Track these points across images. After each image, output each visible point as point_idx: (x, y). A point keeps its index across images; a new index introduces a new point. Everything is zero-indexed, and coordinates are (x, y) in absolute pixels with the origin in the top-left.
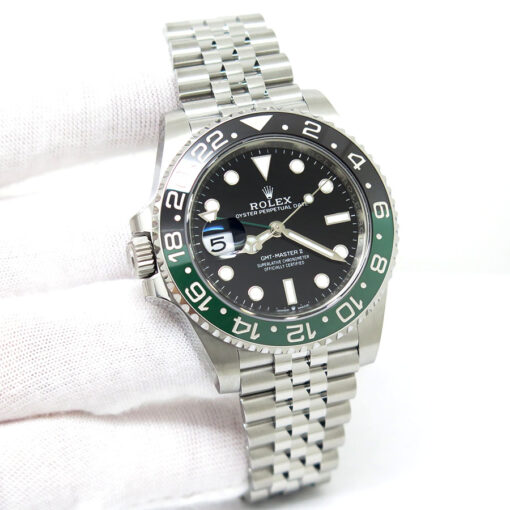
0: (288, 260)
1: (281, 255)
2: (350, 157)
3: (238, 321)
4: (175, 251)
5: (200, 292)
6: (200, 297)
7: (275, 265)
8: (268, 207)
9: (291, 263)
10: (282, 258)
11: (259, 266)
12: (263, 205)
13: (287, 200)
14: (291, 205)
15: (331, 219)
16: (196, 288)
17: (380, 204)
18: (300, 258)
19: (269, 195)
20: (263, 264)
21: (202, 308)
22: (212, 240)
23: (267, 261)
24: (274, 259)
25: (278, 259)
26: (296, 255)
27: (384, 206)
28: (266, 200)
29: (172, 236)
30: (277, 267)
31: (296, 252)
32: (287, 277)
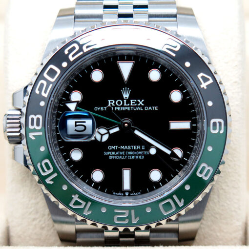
0: (131, 153)
1: (126, 147)
2: (200, 76)
3: (76, 198)
4: (35, 130)
5: (48, 168)
6: (48, 172)
7: (119, 155)
8: (123, 106)
9: (132, 156)
10: (126, 150)
11: (105, 153)
12: (119, 103)
13: (141, 103)
14: (143, 107)
15: (175, 125)
16: (46, 164)
17: (217, 120)
18: (141, 153)
19: (126, 95)
20: (109, 153)
21: (48, 181)
22: (76, 122)
23: (113, 150)
24: (119, 150)
25: (122, 150)
26: (139, 150)
27: (220, 123)
28: (123, 99)
29: (35, 118)
30: (120, 157)
31: (139, 147)
32: (126, 167)
